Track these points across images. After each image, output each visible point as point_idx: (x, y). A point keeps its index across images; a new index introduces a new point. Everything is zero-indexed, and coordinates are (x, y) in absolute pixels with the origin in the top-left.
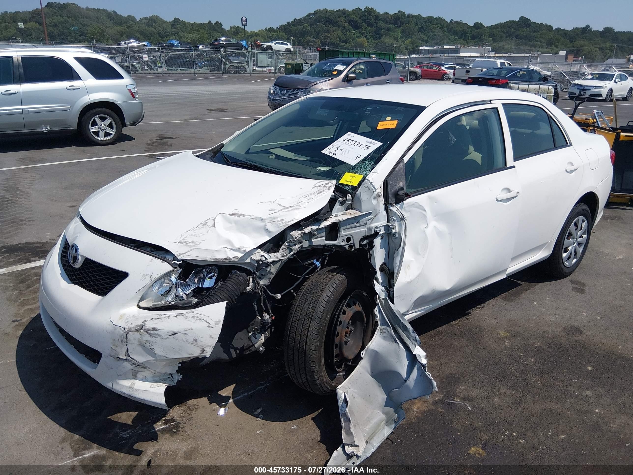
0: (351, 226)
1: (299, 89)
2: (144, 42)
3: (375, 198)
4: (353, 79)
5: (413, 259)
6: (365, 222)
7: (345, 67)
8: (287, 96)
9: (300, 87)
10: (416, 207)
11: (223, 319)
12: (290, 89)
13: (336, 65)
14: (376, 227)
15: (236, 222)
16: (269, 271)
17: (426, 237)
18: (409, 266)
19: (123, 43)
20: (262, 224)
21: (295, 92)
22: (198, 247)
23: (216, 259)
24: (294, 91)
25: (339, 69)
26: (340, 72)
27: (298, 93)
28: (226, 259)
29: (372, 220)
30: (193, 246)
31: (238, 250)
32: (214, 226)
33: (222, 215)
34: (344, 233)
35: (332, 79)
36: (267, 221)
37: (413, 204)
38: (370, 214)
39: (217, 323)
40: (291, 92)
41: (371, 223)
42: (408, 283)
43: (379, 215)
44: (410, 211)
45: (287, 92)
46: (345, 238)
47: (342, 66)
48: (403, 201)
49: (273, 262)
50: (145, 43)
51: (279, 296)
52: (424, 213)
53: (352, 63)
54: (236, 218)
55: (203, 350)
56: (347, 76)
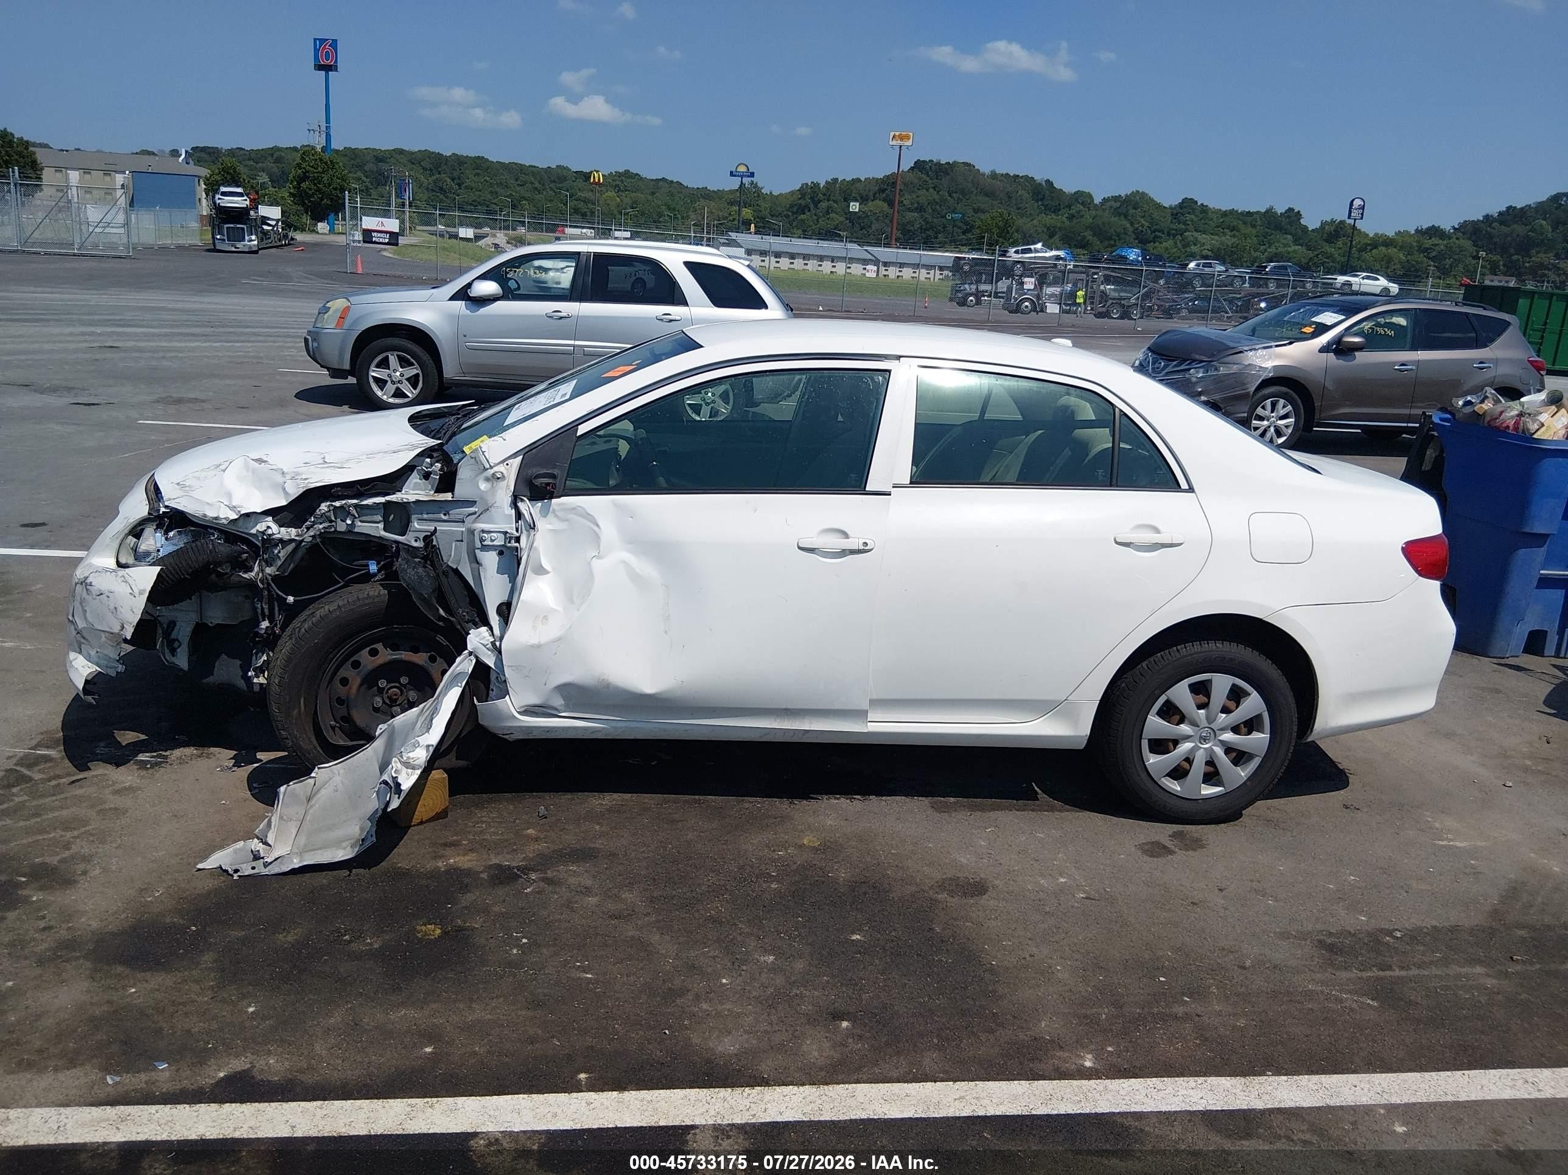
0: (431, 516)
1: (1194, 361)
2: (1058, 249)
3: (487, 479)
4: (1359, 348)
5: (560, 609)
6: (461, 517)
7: (1343, 317)
8: (1165, 376)
9: (1197, 357)
10: (580, 515)
11: (149, 589)
12: (1174, 361)
13: (1318, 313)
14: (483, 531)
15: (254, 471)
16: (277, 554)
17: (591, 575)
18: (545, 618)
19: (1014, 250)
20: (279, 479)
21: (1183, 367)
22: (192, 494)
23: (205, 516)
24: (1181, 365)
25: (1323, 322)
26: (1322, 329)
27: (1189, 369)
28: (216, 518)
29: (478, 516)
30: (186, 492)
31: (233, 508)
32: (224, 471)
33: (245, 459)
34: (419, 526)
35: (1290, 343)
36: (288, 477)
37: (574, 509)
38: (472, 503)
39: (141, 593)
40: (1175, 366)
41: (475, 521)
42: (532, 646)
43: (493, 510)
44: (566, 520)
45: (1165, 367)
46: (422, 535)
47: (1336, 315)
48: (551, 498)
49: (283, 543)
50: (1061, 253)
51: (291, 599)
52: (596, 528)
53: (1366, 309)
54: (256, 464)
55: (123, 627)
56: (1338, 341)
